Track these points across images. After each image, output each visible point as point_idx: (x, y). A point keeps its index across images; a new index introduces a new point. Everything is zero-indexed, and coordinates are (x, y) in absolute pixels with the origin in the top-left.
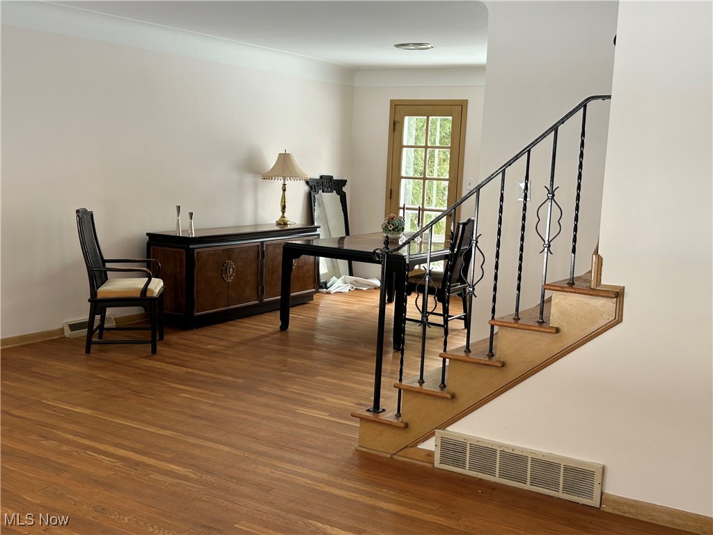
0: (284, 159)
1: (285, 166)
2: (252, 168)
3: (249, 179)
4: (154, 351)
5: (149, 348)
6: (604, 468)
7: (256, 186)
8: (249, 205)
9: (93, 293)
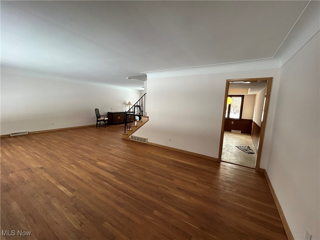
0: (129, 102)
1: (129, 103)
2: (125, 104)
3: (124, 105)
4: (105, 127)
5: (104, 127)
6: (147, 139)
7: (125, 106)
8: (124, 109)
9: (97, 119)
